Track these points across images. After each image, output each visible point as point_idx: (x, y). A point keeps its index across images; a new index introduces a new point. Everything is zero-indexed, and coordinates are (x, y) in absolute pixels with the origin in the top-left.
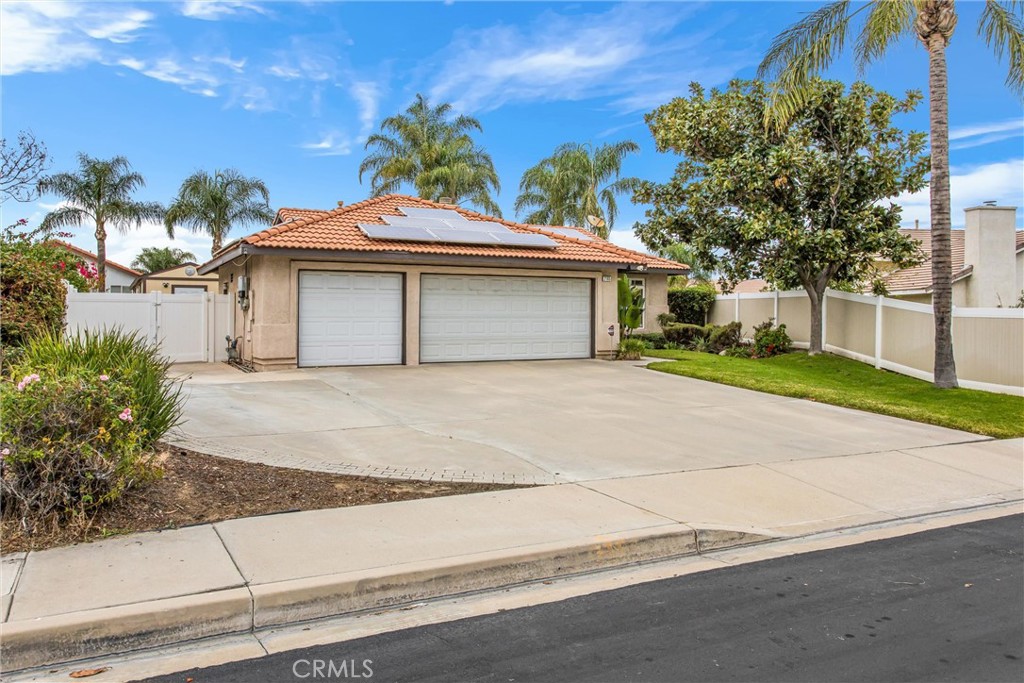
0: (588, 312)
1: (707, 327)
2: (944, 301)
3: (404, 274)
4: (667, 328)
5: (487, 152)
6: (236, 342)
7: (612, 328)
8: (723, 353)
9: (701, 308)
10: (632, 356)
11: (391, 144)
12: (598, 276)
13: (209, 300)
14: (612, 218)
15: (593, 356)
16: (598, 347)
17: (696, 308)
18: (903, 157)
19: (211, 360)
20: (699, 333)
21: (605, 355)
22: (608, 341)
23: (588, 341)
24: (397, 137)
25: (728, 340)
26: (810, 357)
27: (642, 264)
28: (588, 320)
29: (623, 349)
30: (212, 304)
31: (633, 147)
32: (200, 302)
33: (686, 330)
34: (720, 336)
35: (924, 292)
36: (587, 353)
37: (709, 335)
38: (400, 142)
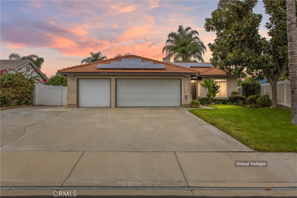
0: (179, 91)
3: (110, 79)
8: (248, 106)
10: (194, 107)
12: (182, 78)
15: (181, 106)
21: (184, 106)
23: (180, 101)
27: (197, 73)
29: (191, 104)
36: (179, 105)
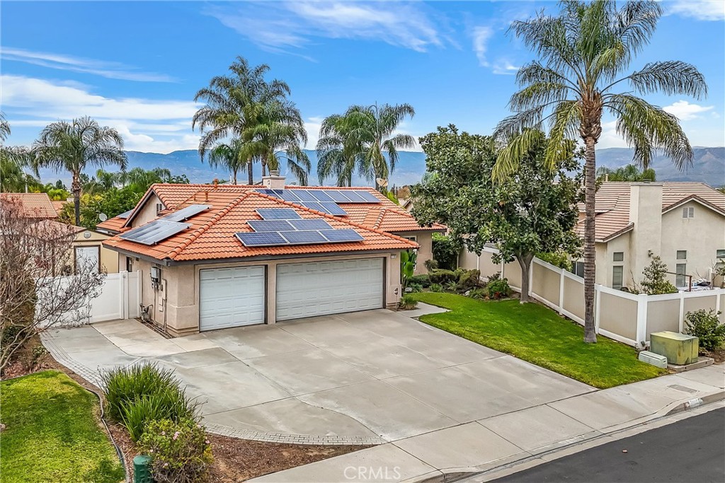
0: (381, 278)
1: (459, 270)
2: (590, 292)
3: (266, 266)
4: (432, 274)
5: (296, 107)
6: (148, 309)
7: (397, 290)
8: (467, 293)
9: (455, 253)
10: (410, 307)
11: (219, 98)
12: (388, 256)
13: (124, 277)
14: (393, 161)
15: (384, 307)
16: (388, 301)
17: (451, 253)
18: (580, 182)
19: (126, 318)
20: (451, 277)
21: (392, 307)
22: (394, 297)
23: (382, 296)
24: (225, 94)
25: (472, 283)
26: (521, 305)
28: (382, 284)
29: (404, 303)
30: (126, 280)
31: (410, 110)
32: (118, 279)
33: (444, 276)
34: (466, 281)
35: (602, 241)
36: (381, 306)
37: (459, 277)
38: (227, 97)
